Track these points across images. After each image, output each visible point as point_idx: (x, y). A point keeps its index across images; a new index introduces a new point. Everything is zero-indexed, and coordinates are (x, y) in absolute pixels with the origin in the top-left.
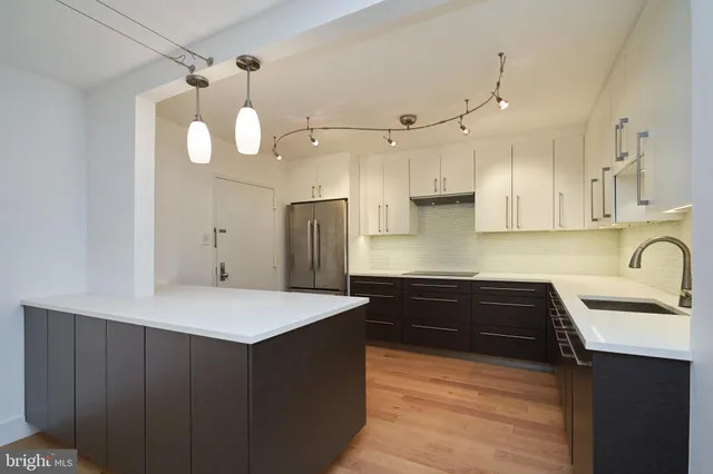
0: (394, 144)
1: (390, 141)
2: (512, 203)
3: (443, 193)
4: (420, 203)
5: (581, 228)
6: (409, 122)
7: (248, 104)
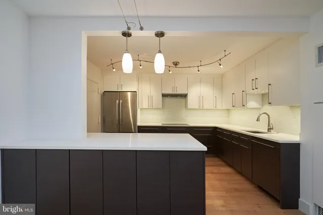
0: (171, 72)
1: (170, 71)
2: (201, 99)
3: (176, 92)
4: (164, 96)
5: (221, 108)
6: (176, 65)
7: (160, 52)
